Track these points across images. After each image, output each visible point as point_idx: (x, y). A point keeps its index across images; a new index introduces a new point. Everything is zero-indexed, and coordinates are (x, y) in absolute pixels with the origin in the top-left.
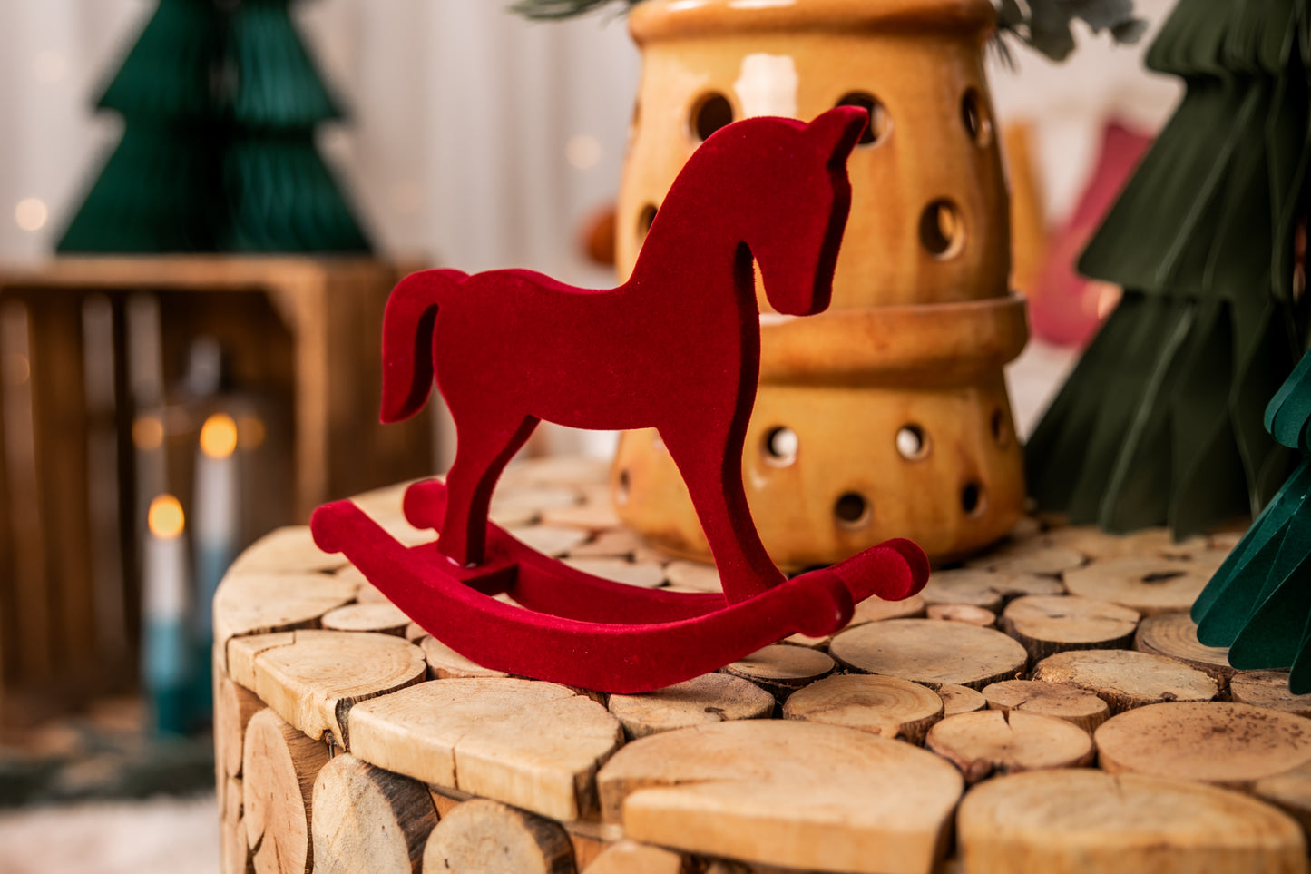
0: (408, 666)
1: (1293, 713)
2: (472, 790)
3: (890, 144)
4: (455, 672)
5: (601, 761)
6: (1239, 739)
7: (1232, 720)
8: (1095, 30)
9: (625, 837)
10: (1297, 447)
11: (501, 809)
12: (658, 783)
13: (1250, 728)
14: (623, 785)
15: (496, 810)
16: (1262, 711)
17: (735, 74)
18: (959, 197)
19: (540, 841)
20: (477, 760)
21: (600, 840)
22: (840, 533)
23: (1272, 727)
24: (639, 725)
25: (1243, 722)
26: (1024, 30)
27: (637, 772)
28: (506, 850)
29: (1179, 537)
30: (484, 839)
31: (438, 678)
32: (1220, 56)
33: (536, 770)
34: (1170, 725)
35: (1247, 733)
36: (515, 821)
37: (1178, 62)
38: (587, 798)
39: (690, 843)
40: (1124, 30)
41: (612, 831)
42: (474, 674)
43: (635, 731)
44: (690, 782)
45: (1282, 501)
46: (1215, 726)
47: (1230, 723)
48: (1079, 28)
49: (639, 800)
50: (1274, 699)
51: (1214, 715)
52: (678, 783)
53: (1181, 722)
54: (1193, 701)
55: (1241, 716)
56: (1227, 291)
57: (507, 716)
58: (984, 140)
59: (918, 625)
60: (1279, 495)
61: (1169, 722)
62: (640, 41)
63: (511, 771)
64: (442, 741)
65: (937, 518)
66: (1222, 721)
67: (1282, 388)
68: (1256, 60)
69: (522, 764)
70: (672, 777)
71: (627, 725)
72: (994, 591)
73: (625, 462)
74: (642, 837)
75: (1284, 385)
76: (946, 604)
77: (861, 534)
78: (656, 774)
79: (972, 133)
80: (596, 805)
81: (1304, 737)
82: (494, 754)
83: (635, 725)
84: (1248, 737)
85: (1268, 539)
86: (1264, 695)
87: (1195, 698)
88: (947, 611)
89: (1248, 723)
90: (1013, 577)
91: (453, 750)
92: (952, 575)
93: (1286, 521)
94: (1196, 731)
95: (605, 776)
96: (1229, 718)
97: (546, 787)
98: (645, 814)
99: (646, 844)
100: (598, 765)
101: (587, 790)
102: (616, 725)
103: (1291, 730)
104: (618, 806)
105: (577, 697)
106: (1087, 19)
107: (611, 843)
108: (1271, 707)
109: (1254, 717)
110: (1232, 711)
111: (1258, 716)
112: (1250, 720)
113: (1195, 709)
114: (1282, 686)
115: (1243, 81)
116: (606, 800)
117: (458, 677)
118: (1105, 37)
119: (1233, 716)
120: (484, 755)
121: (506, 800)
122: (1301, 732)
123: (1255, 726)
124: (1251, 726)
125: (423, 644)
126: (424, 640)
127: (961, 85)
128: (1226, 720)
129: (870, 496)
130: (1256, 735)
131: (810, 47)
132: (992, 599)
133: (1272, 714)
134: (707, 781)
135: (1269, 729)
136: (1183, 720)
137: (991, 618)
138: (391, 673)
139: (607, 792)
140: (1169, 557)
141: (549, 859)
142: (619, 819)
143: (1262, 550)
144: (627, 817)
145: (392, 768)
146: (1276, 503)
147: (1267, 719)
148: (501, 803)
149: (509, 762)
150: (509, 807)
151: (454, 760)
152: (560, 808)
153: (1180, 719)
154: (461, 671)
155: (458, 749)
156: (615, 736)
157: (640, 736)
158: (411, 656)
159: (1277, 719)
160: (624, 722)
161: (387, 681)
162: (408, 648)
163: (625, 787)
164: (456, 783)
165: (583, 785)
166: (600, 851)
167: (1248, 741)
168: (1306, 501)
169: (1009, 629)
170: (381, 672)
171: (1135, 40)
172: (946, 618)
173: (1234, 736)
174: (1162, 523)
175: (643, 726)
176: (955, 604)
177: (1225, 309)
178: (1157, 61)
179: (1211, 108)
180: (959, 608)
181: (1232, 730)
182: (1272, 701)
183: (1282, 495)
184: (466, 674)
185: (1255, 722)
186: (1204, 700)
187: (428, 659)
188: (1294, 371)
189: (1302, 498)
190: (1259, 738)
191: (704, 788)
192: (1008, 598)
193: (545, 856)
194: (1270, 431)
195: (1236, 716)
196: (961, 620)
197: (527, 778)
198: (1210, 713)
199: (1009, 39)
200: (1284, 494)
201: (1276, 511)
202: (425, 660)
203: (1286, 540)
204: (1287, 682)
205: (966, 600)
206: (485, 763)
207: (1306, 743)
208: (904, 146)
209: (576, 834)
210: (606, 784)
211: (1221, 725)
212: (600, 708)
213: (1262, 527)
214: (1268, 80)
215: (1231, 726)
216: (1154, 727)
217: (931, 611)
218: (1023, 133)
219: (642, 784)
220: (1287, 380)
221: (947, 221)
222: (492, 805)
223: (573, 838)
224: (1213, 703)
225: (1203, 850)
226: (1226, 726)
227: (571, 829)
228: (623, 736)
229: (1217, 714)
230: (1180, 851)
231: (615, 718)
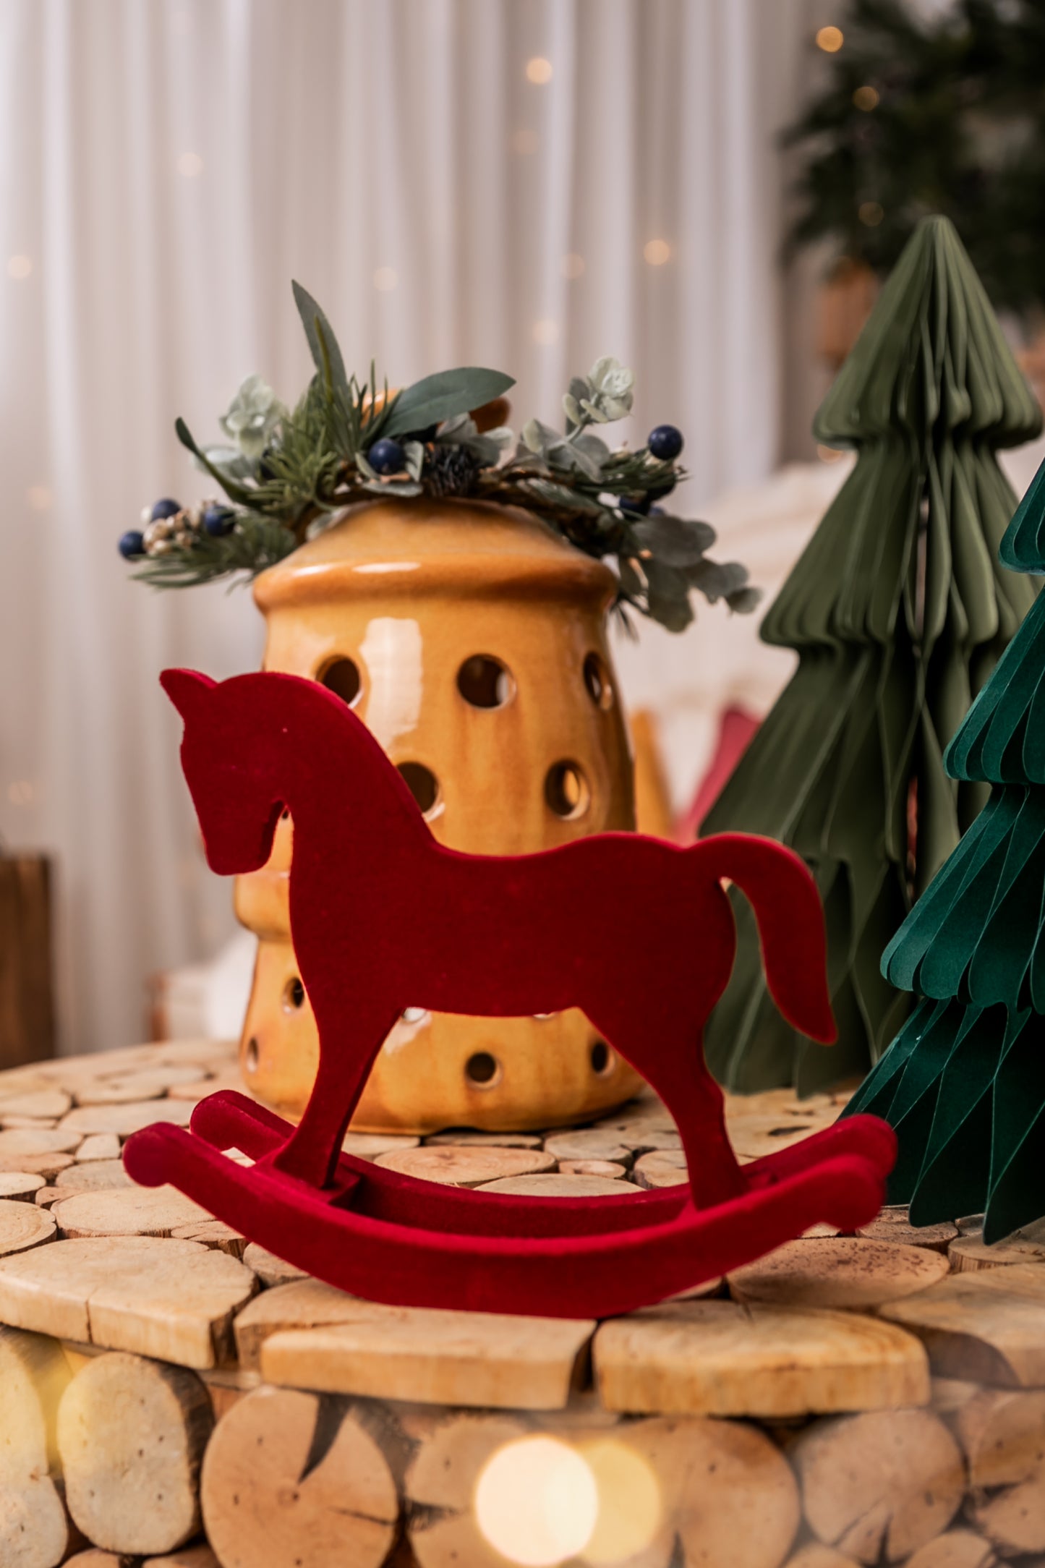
0: (38, 1228)
1: (911, 1244)
2: (106, 1343)
3: (514, 705)
4: (87, 1233)
5: (237, 1309)
6: (862, 1269)
7: (856, 1253)
8: (712, 601)
9: (263, 1382)
10: (912, 990)
11: (137, 1360)
12: (295, 1326)
13: (873, 1259)
14: (260, 1331)
15: (131, 1362)
16: (884, 1244)
17: (361, 638)
18: (583, 760)
19: (177, 1391)
20: (111, 1312)
21: (237, 1389)
22: (471, 1093)
23: (894, 1258)
24: (275, 1276)
25: (867, 1254)
26: (642, 601)
27: (274, 1316)
28: (142, 1402)
29: (802, 1096)
30: (119, 1392)
31: (68, 1238)
32: (831, 626)
33: (172, 1319)
34: (796, 1260)
35: (870, 1264)
36: (151, 1370)
37: (793, 634)
38: (224, 1345)
39: (327, 1384)
40: (739, 599)
41: (249, 1378)
42: (106, 1234)
43: (269, 1280)
44: (328, 1324)
45: (899, 1044)
46: (839, 1259)
47: (854, 1256)
48: (696, 598)
49: (276, 1343)
50: (895, 1234)
51: (839, 1249)
52: (314, 1326)
53: (808, 1257)
54: (819, 1238)
55: (864, 1249)
56: (844, 855)
57: (140, 1271)
58: (606, 704)
59: (551, 1179)
60: (896, 1040)
61: (796, 1257)
62: (264, 608)
63: (146, 1321)
64: (76, 1296)
65: (568, 1079)
66: (846, 1254)
67: (895, 935)
68: (865, 629)
69: (157, 1314)
70: (309, 1321)
71: (263, 1276)
72: (623, 1146)
73: (253, 1031)
74: (280, 1380)
75: (898, 932)
76: (578, 1160)
77: (491, 1094)
78: (293, 1318)
79: (596, 699)
80: (233, 1353)
81: (923, 1265)
82: (129, 1305)
83: (270, 1275)
84: (872, 1267)
85: (886, 1081)
86: (885, 1231)
87: (821, 1235)
88: (579, 1165)
89: (872, 1255)
90: (643, 1134)
91: (87, 1303)
92: (582, 1133)
93: (904, 1061)
94: (822, 1264)
95: (241, 1322)
96: (853, 1252)
97: (182, 1334)
98: (283, 1355)
99: (284, 1387)
100: (235, 1312)
101: (223, 1337)
102: (252, 1276)
103: (912, 1259)
104: (256, 1351)
105: (211, 1252)
106: (702, 588)
107: (247, 1391)
108: (893, 1241)
109: (878, 1250)
110: (856, 1244)
111: (880, 1249)
112: (873, 1252)
113: (820, 1244)
114: (903, 1223)
115: (854, 649)
116: (243, 1346)
117: (89, 1236)
118: (722, 605)
119: (857, 1249)
120: (119, 1307)
121: (142, 1350)
122: (922, 1261)
123: (878, 1257)
124: (875, 1258)
125: (52, 1208)
126: (54, 1204)
127: (583, 650)
128: (851, 1253)
129: (498, 1055)
130: (879, 1266)
131: (433, 611)
132: (622, 1154)
133: (894, 1246)
134: (344, 1323)
135: (891, 1259)
136: (810, 1255)
137: (622, 1170)
138: (21, 1234)
139: (244, 1338)
140: (795, 1113)
141: (187, 1408)
142: (257, 1366)
143: (881, 1092)
144: (265, 1362)
145: (24, 1325)
146: (893, 1046)
147: (890, 1251)
148: (136, 1354)
149: (143, 1311)
150: (145, 1358)
151: (88, 1313)
152: (197, 1356)
153: (806, 1254)
154: (93, 1231)
155: (92, 1302)
156: (251, 1286)
157: (274, 1285)
158: (41, 1219)
159: (898, 1250)
160: (260, 1273)
161: (17, 1242)
162: (38, 1212)
163: (261, 1332)
164: (90, 1336)
165: (219, 1332)
166: (237, 1398)
167: (871, 1271)
168: (922, 1041)
169: (640, 1181)
170: (11, 1234)
171: (751, 609)
172: (577, 1172)
173: (858, 1266)
174: (787, 1085)
175: (279, 1275)
176: (586, 1160)
177: (843, 869)
178: (771, 633)
179: (824, 677)
180: (590, 1163)
181: (856, 1262)
182: (894, 1236)
183: (899, 1039)
184: (98, 1234)
185: (877, 1254)
186: (829, 1237)
187: (58, 1221)
188: (908, 917)
189: (917, 1039)
190: (882, 1268)
191: (341, 1329)
192: (637, 1154)
193: (182, 1406)
194: (886, 978)
195: (860, 1250)
196: (592, 1174)
197: (163, 1327)
198: (835, 1248)
199: (628, 608)
200: (901, 1038)
201: (894, 1054)
202: (55, 1222)
203: (903, 1079)
204: (907, 1219)
205: (597, 1155)
206: (119, 1315)
207: (926, 1270)
208: (527, 706)
209: (213, 1384)
210: (243, 1329)
211: (845, 1257)
212: (234, 1261)
213: (880, 1070)
214: (878, 648)
215: (854, 1258)
216: (782, 1262)
217: (562, 1166)
218: (646, 719)
219: (278, 1327)
220: (901, 927)
221: (572, 787)
222: (127, 1357)
223: (211, 1388)
224: (837, 1239)
225: (827, 1367)
226: (850, 1258)
227: (208, 1379)
228: (258, 1287)
229: (841, 1248)
230: (808, 1369)
231: (250, 1269)
